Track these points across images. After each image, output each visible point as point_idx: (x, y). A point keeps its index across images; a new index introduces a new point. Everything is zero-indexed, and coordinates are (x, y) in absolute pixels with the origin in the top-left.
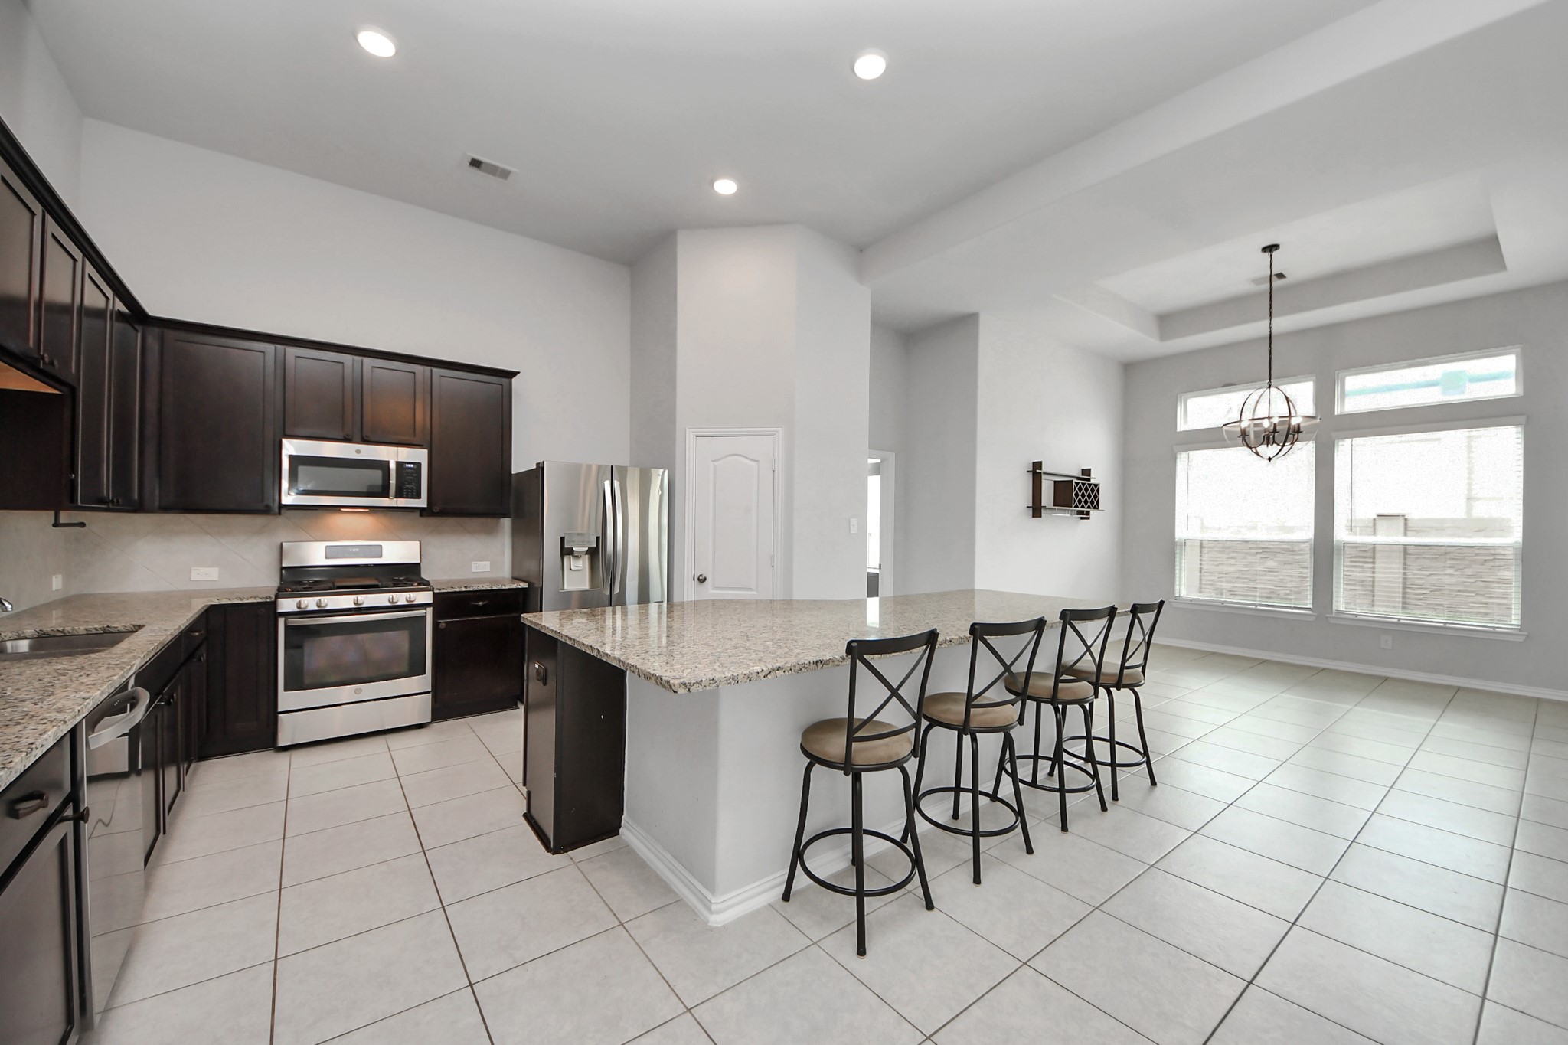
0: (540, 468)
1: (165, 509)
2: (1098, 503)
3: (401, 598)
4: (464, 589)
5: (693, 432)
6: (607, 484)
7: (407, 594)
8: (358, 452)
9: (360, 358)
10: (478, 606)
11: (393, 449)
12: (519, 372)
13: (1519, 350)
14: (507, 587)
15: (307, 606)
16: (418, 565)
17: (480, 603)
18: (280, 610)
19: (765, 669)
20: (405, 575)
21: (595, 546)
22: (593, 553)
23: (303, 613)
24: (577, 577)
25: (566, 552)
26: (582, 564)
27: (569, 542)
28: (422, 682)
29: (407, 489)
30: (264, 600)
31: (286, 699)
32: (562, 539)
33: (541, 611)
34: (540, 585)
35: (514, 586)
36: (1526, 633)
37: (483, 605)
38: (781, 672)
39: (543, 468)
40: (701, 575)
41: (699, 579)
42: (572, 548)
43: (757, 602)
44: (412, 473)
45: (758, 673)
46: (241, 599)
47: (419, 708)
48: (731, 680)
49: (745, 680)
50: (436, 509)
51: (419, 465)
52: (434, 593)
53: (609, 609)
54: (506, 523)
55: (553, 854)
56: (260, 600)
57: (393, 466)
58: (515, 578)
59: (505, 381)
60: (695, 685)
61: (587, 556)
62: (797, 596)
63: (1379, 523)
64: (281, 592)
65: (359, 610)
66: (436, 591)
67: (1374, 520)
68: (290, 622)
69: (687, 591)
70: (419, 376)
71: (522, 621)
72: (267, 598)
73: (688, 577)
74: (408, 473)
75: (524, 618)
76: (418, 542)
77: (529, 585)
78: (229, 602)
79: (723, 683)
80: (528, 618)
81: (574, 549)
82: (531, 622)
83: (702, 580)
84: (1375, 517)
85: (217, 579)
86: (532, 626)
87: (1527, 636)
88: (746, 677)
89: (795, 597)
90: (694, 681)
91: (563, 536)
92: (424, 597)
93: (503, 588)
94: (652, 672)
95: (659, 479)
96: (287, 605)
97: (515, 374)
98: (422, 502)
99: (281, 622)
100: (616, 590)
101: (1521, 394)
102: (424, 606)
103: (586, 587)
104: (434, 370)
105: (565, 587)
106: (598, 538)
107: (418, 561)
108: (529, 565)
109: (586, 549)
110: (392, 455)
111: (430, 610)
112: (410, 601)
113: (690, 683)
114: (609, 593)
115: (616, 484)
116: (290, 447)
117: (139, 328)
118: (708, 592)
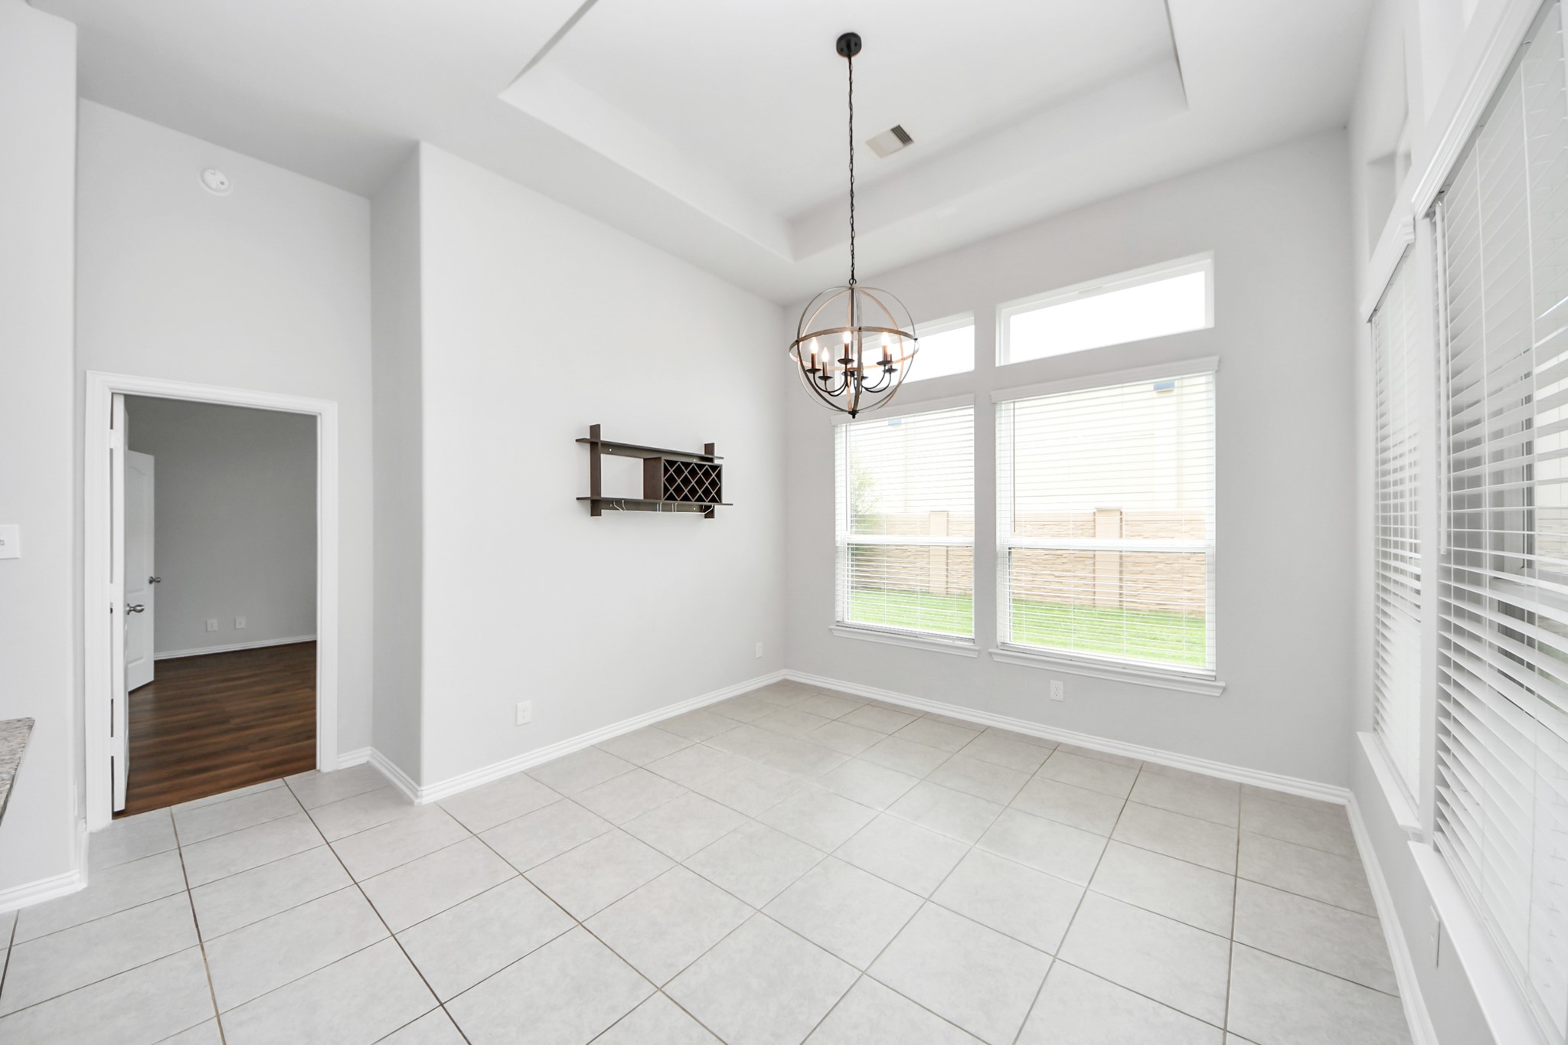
2: (719, 493)
13: (1209, 261)
36: (1223, 684)
63: (1099, 518)
67: (1094, 513)
84: (1095, 511)
87: (1224, 689)
101: (1211, 325)
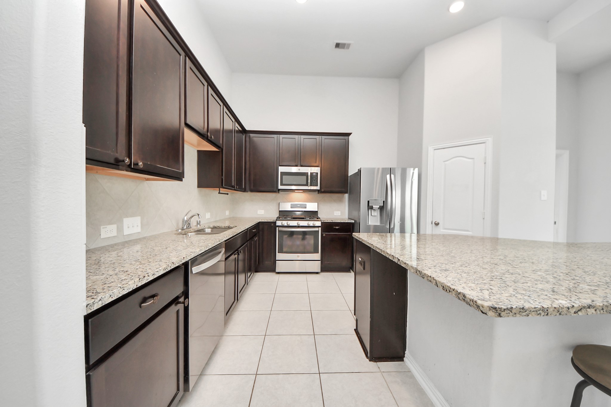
0: (360, 171)
1: (252, 191)
3: (311, 223)
4: (331, 222)
5: (432, 148)
6: (388, 176)
7: (313, 222)
8: (299, 170)
9: (300, 136)
10: (336, 228)
11: (309, 168)
12: (352, 133)
14: (346, 222)
15: (284, 224)
16: (317, 212)
17: (337, 227)
18: (277, 225)
19: (576, 305)
20: (313, 215)
21: (383, 205)
22: (382, 208)
23: (283, 226)
24: (374, 219)
25: (370, 208)
26: (376, 213)
27: (371, 203)
28: (318, 256)
29: (314, 182)
30: (273, 221)
31: (279, 256)
32: (368, 202)
33: (359, 232)
34: (359, 222)
35: (349, 221)
37: (338, 228)
38: (592, 311)
39: (361, 171)
40: (436, 222)
41: (435, 224)
42: (372, 206)
43: (472, 237)
44: (315, 177)
45: (568, 308)
46: (267, 220)
47: (316, 266)
48: (541, 311)
49: (555, 313)
50: (323, 190)
51: (317, 173)
52: (321, 222)
53: (389, 234)
54: (346, 196)
55: (370, 361)
56: (272, 221)
57: (309, 174)
58: (349, 218)
59: (346, 137)
60: (506, 312)
61: (379, 210)
62: (501, 235)
64: (278, 219)
65: (299, 227)
66: (322, 221)
68: (280, 229)
69: (428, 229)
70: (318, 140)
71: (353, 236)
72: (274, 220)
73: (429, 220)
74: (314, 177)
75: (354, 235)
76: (317, 203)
77: (355, 221)
78: (264, 221)
79: (533, 313)
80: (355, 235)
81: (373, 206)
82: (357, 237)
83: (437, 224)
85: (263, 214)
86: (358, 239)
88: (556, 310)
89: (500, 236)
90: (505, 308)
91: (369, 200)
92: (318, 224)
93: (345, 222)
94: (453, 287)
95: (413, 174)
96: (279, 223)
97: (350, 134)
98: (318, 188)
99: (277, 228)
100: (392, 226)
102: (318, 227)
103: (378, 224)
104: (323, 136)
105: (370, 223)
106: (384, 202)
107: (317, 210)
108: (355, 214)
109: (378, 206)
110: (309, 170)
111: (320, 228)
112: (314, 225)
113: (500, 309)
114: (388, 227)
115: (392, 176)
116: (281, 169)
117: (244, 134)
118: (440, 230)
